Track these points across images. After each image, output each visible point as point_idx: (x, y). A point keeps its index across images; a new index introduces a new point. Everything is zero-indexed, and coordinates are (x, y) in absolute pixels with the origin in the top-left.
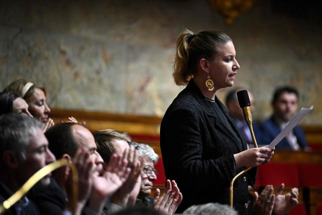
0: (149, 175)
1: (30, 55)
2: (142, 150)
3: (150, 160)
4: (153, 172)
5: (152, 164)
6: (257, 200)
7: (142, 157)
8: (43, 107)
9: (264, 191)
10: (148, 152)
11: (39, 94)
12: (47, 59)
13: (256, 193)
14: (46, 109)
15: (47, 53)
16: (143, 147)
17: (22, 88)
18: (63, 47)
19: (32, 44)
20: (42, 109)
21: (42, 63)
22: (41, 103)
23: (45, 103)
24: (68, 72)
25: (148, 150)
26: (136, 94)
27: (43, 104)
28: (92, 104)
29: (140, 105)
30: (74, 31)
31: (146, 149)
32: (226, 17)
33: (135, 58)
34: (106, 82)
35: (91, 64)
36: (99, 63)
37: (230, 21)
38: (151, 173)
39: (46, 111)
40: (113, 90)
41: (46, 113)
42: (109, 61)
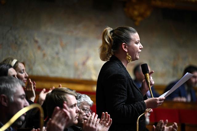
0: (87, 113)
1: (16, 43)
2: (83, 98)
3: (88, 104)
4: (89, 112)
5: (89, 107)
6: (155, 130)
7: (83, 103)
8: (24, 74)
9: (158, 124)
10: (87, 99)
11: (21, 66)
12: (26, 45)
13: (154, 126)
14: (25, 75)
15: (26, 42)
16: (84, 96)
17: (11, 63)
18: (36, 38)
19: (17, 36)
20: (23, 75)
21: (23, 48)
22: (23, 72)
23: (25, 71)
24: (39, 53)
25: (87, 98)
26: (80, 67)
27: (24, 72)
28: (54, 72)
29: (83, 73)
30: (43, 29)
31: (86, 97)
32: (135, 21)
33: (80, 46)
34: (62, 59)
35: (53, 49)
36: (58, 48)
37: (137, 23)
38: (88, 112)
39: (26, 76)
40: (66, 64)
41: (25, 77)
42: (64, 47)
